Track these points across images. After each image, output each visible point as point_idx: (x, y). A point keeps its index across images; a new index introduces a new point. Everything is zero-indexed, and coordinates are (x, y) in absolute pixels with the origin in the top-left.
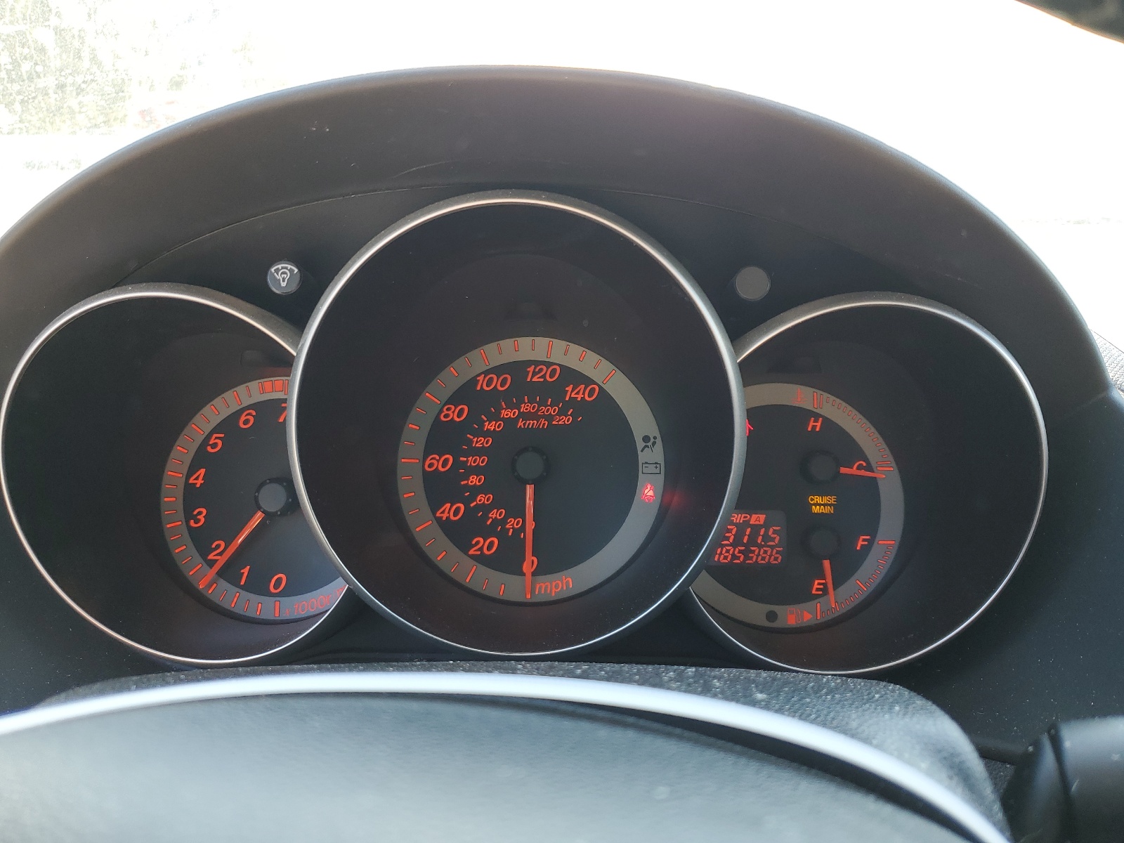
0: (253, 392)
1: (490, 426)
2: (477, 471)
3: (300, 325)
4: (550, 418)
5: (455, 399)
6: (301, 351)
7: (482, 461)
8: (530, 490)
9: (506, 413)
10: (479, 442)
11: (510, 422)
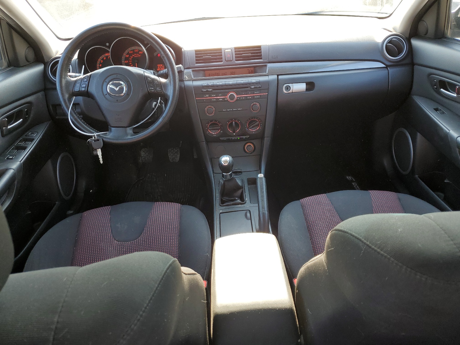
0: (107, 55)
1: (132, 57)
2: (131, 62)
3: (110, 48)
4: (138, 56)
5: (127, 54)
6: (110, 50)
7: (131, 61)
8: (136, 64)
9: (133, 56)
10: (130, 59)
11: (133, 57)
